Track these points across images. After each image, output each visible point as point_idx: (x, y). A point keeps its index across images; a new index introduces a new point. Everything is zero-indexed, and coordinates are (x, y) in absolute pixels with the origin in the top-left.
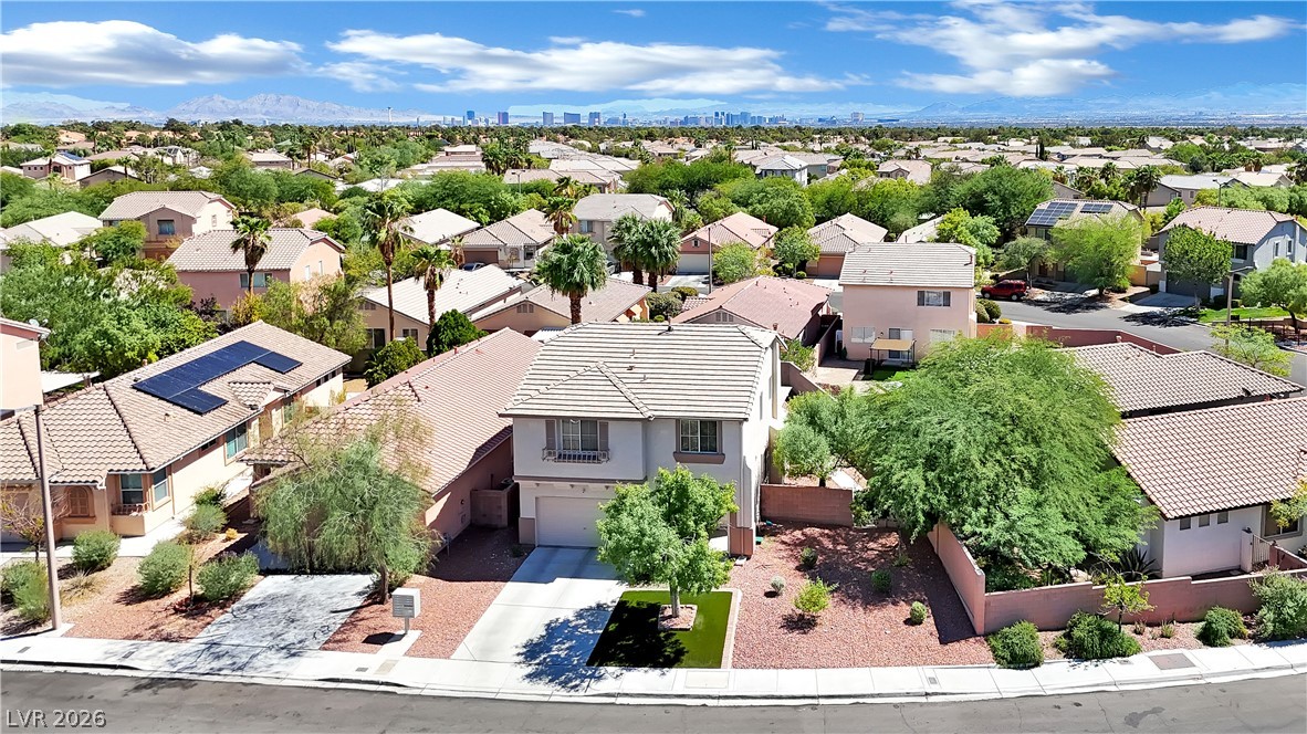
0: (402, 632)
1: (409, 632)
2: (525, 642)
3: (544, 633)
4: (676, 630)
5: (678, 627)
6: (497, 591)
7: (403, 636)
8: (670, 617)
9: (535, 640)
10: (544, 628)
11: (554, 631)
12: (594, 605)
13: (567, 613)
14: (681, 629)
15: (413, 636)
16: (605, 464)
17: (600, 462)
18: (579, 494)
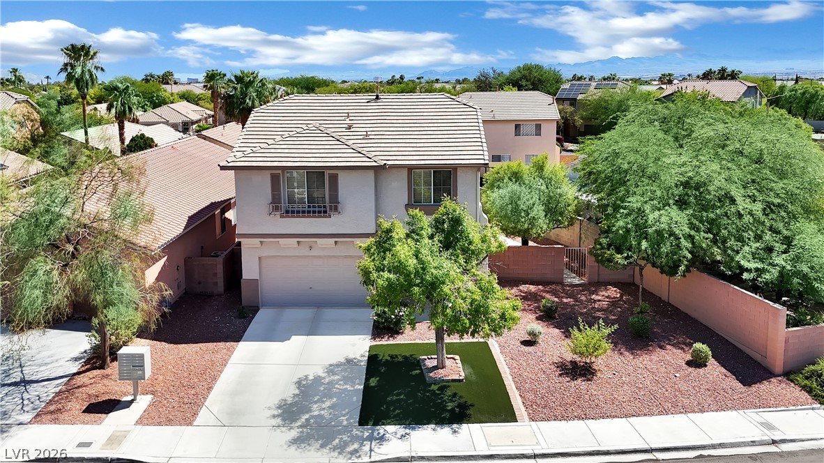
0: (129, 398)
1: (138, 397)
2: (276, 402)
3: (297, 392)
4: (448, 381)
5: (450, 378)
6: (231, 352)
7: (132, 401)
8: (436, 368)
9: (290, 400)
10: (294, 387)
11: (307, 389)
12: (343, 360)
13: (315, 370)
14: (454, 381)
15: (143, 402)
16: (335, 218)
17: (330, 216)
18: (305, 252)
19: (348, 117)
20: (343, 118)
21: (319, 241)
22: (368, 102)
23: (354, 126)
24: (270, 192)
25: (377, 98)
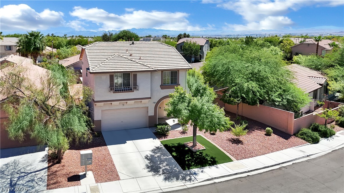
1: (87, 172)
3: (149, 161)
5: (201, 149)
6: (107, 150)
7: (85, 175)
8: (193, 146)
9: (149, 165)
10: (146, 160)
11: (152, 160)
12: (155, 148)
14: (203, 150)
15: (90, 174)
16: (135, 92)
17: (133, 91)
18: (121, 107)
19: (127, 51)
20: (125, 51)
21: (128, 102)
22: (130, 45)
23: (133, 54)
24: (109, 82)
25: (133, 43)
